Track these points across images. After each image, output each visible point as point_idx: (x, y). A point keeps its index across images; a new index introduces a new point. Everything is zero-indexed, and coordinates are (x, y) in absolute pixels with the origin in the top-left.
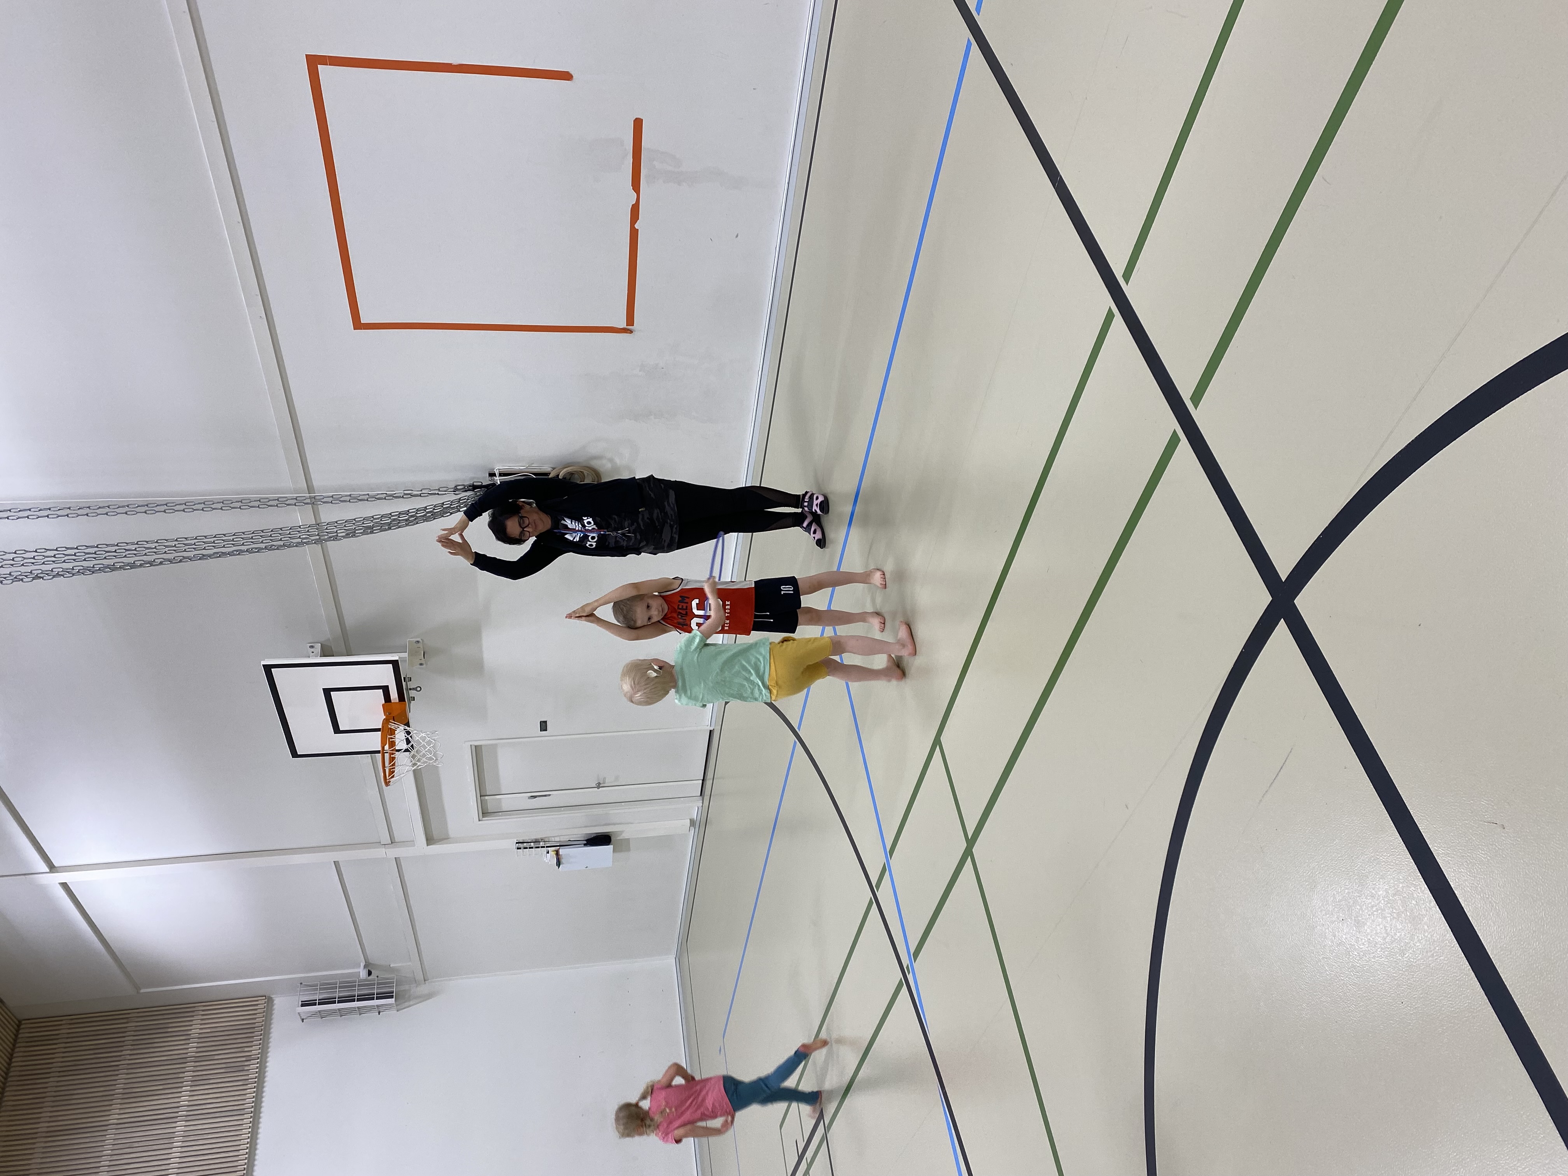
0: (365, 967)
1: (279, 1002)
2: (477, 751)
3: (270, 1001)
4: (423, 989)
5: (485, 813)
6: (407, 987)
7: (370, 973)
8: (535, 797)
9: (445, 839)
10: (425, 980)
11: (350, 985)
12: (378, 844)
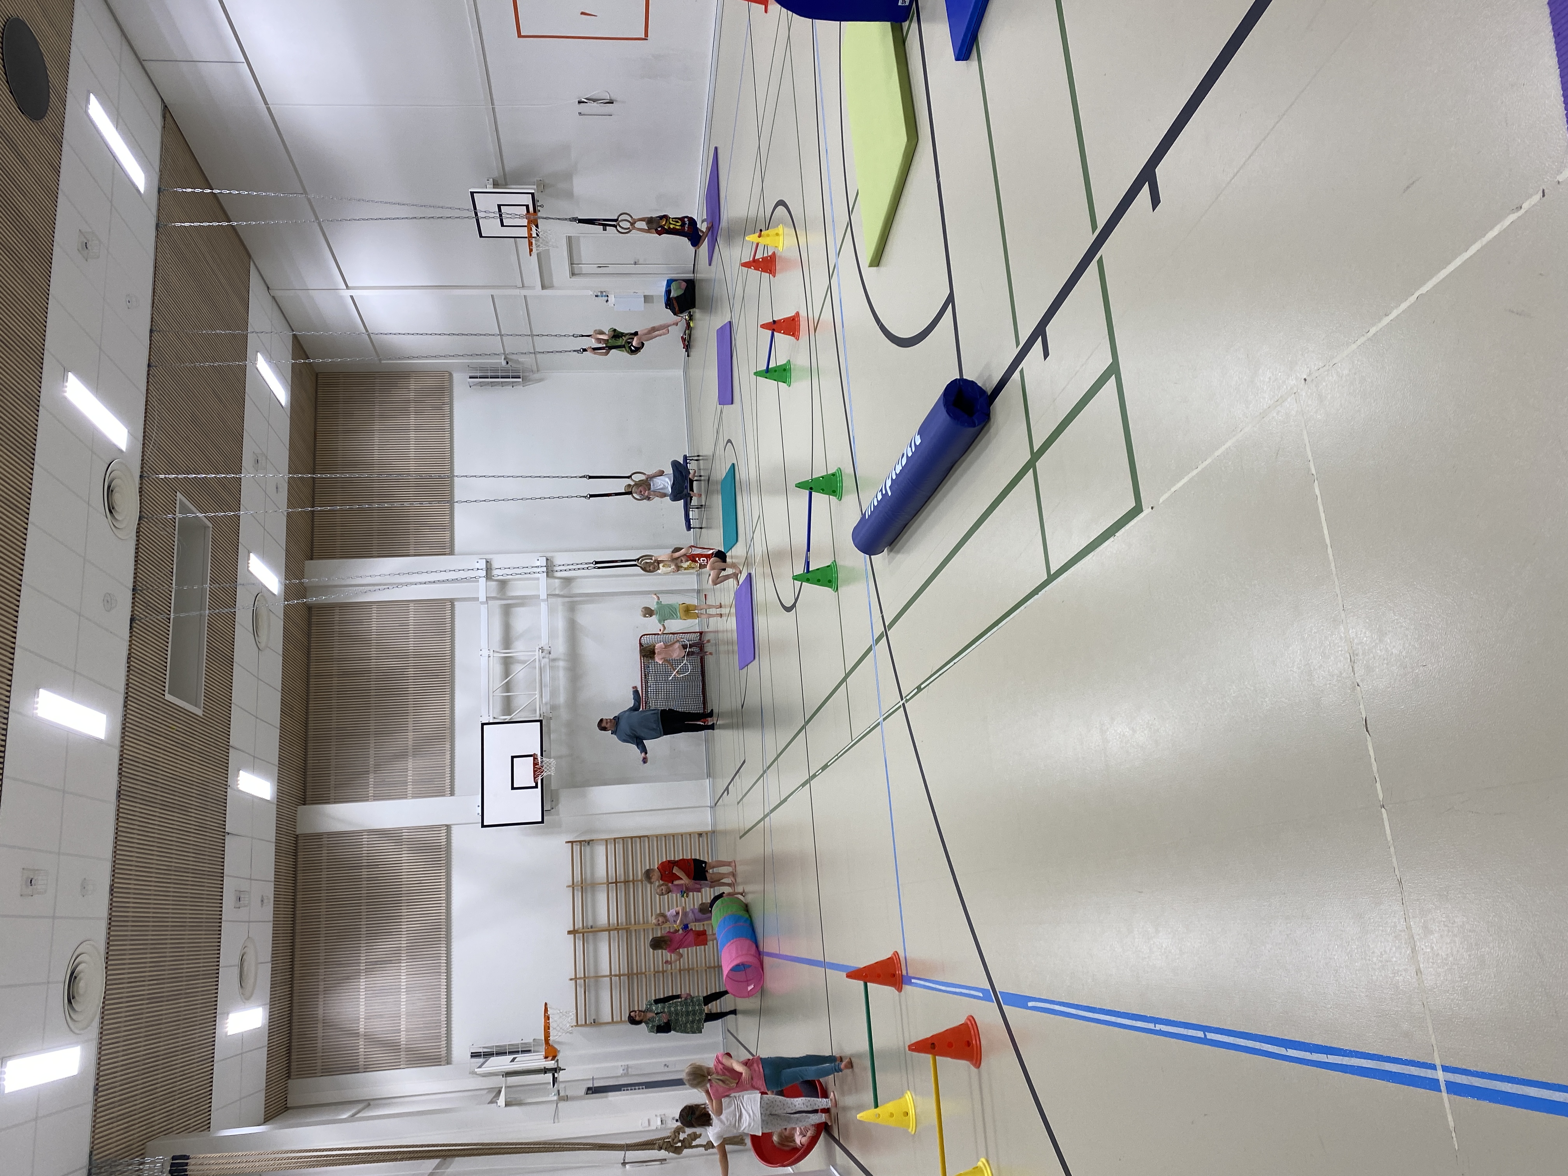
0: (504, 359)
1: (456, 376)
2: (569, 239)
3: (451, 375)
4: (537, 376)
5: (573, 274)
6: (527, 374)
7: (507, 363)
8: (600, 267)
9: (551, 287)
10: (538, 371)
11: (497, 370)
12: (516, 287)
